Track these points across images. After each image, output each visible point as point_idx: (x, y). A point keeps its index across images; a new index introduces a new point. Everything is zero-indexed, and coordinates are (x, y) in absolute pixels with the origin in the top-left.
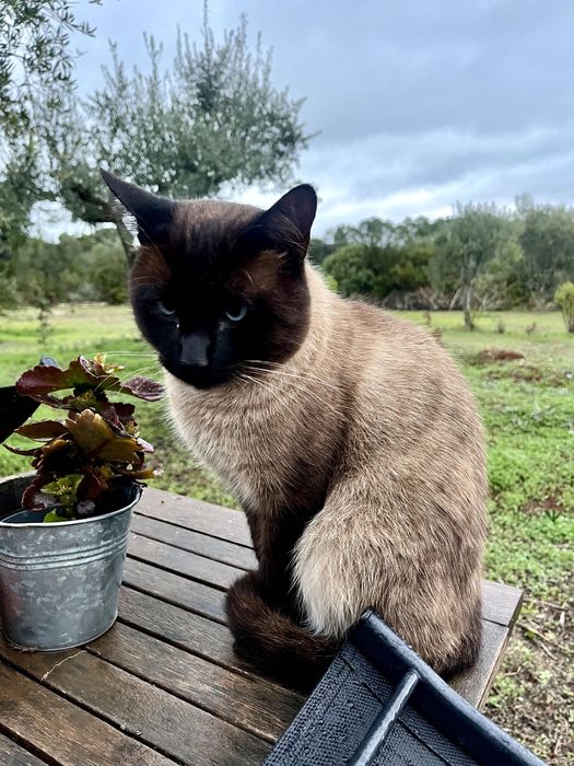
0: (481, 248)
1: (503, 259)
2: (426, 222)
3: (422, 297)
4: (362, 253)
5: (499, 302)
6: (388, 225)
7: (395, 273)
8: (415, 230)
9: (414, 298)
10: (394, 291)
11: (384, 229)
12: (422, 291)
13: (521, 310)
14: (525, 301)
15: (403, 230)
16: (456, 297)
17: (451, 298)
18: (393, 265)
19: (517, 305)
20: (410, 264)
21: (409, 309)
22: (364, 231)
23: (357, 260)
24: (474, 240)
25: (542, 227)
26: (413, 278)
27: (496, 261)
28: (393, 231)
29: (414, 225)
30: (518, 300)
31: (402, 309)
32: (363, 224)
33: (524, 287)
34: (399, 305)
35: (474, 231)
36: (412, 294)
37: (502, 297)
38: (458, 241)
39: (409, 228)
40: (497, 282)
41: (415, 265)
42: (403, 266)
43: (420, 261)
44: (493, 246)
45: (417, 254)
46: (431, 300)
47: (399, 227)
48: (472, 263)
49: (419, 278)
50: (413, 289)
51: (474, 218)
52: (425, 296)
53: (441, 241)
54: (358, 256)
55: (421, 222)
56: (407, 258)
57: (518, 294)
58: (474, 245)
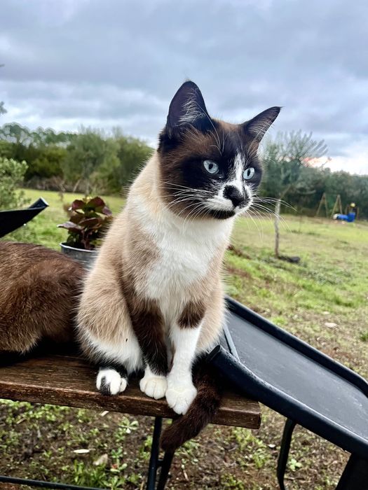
0: (96, 156)
1: (109, 164)
2: (53, 134)
3: (54, 182)
4: (11, 148)
5: (103, 190)
6: (25, 131)
7: (36, 165)
8: (45, 137)
9: (49, 183)
10: (35, 177)
11: (23, 133)
12: (55, 179)
13: (115, 196)
14: (118, 191)
15: (36, 136)
16: (77, 184)
17: (73, 185)
18: (34, 160)
19: (113, 193)
20: (46, 160)
21: (46, 189)
22: (7, 132)
23: (6, 152)
24: (92, 150)
25: (128, 149)
26: (48, 169)
27: (105, 165)
28: (29, 135)
29: (44, 134)
30: (114, 190)
31: (41, 190)
32: (6, 127)
33: (118, 183)
34: (39, 187)
35: (92, 145)
36: (47, 180)
37: (105, 188)
38: (82, 150)
39: (41, 135)
40: (103, 178)
41: (50, 161)
42: (41, 160)
43: (54, 159)
44: (103, 156)
45: (51, 154)
46: (61, 185)
47: (34, 133)
48: (90, 165)
49: (53, 170)
50: (48, 177)
51: (92, 137)
52: (56, 181)
53: (70, 149)
54: (8, 149)
55: (49, 133)
56: (44, 156)
57: (114, 187)
58: (91, 153)
